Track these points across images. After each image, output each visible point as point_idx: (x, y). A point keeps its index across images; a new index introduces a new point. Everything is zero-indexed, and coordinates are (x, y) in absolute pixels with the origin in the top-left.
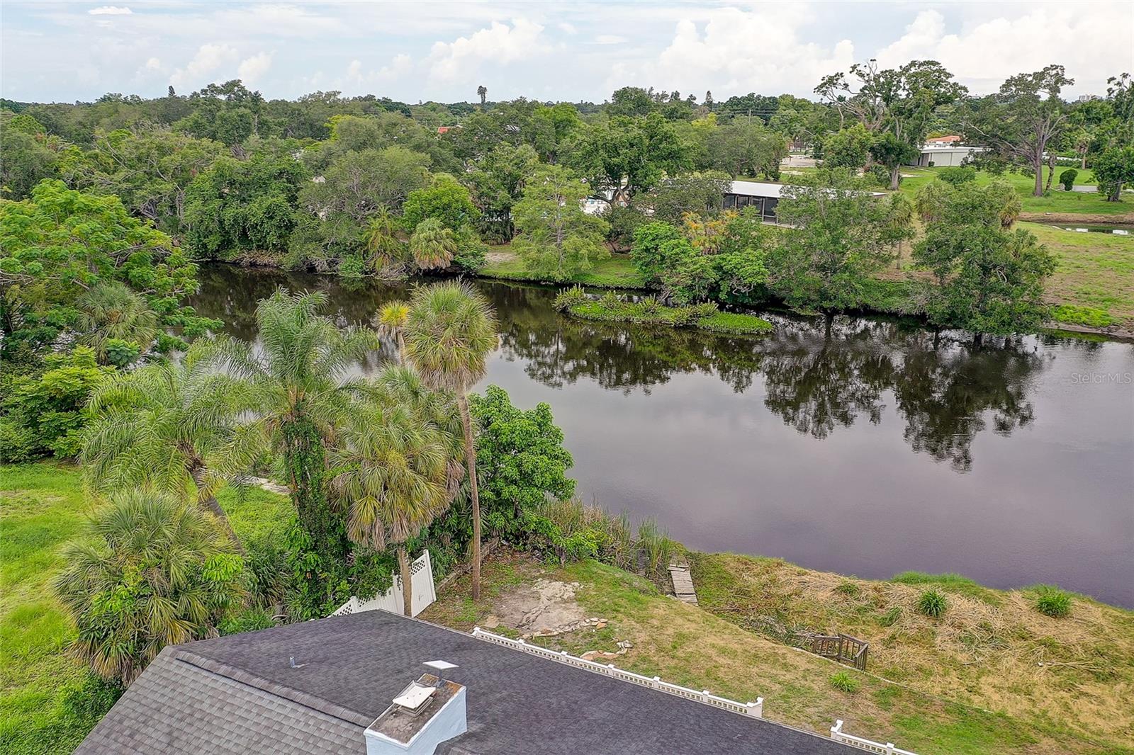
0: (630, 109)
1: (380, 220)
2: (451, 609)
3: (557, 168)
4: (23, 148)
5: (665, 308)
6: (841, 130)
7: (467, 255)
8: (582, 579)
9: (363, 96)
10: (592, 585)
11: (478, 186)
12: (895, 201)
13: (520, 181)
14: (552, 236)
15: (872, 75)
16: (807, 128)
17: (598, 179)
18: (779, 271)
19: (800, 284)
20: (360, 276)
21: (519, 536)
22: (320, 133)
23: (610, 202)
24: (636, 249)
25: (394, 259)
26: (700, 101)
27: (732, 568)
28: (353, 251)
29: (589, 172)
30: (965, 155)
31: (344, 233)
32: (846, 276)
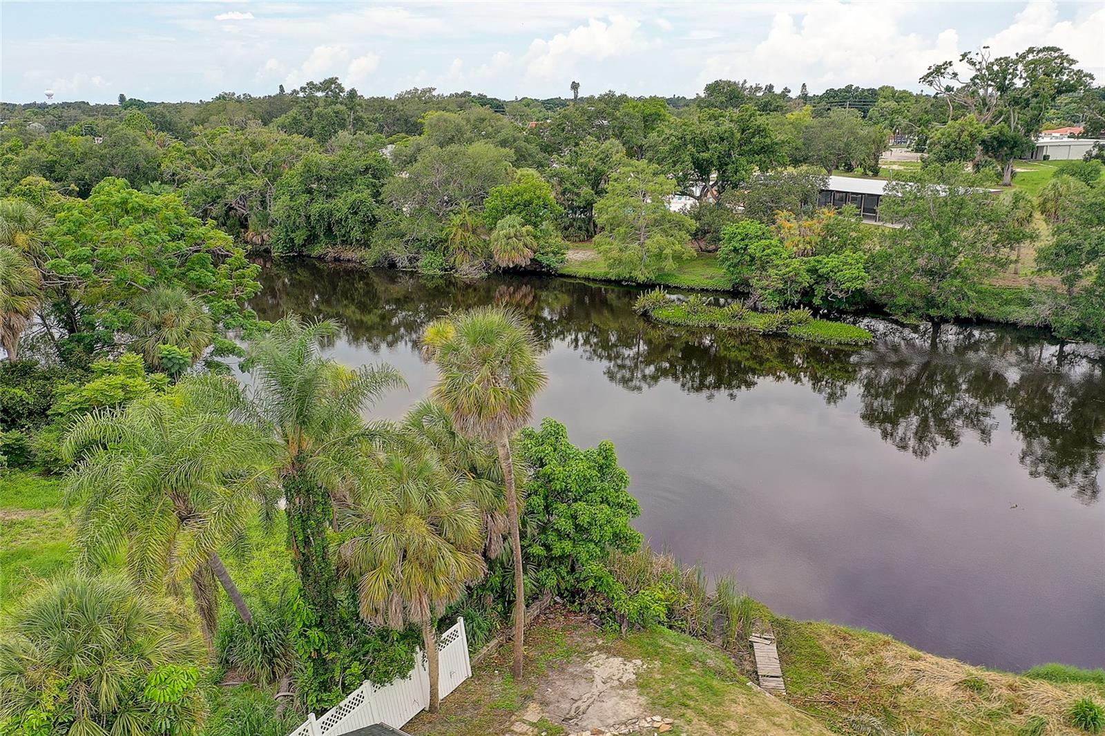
0: (722, 102)
1: (461, 216)
2: (488, 690)
3: (642, 164)
4: (130, 145)
5: (753, 314)
6: (950, 122)
7: (547, 253)
8: (647, 656)
9: (460, 93)
10: (657, 663)
11: (560, 182)
12: (1017, 199)
13: (604, 177)
14: (635, 233)
15: (984, 63)
16: (910, 121)
17: (685, 175)
18: (881, 275)
19: (904, 289)
20: (440, 273)
21: (574, 594)
22: (414, 128)
23: (698, 198)
24: (725, 248)
25: (474, 255)
26: (794, 94)
27: (828, 643)
28: (433, 247)
29: (676, 168)
30: (1090, 148)
31: (425, 230)
32: (957, 282)
